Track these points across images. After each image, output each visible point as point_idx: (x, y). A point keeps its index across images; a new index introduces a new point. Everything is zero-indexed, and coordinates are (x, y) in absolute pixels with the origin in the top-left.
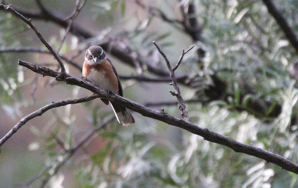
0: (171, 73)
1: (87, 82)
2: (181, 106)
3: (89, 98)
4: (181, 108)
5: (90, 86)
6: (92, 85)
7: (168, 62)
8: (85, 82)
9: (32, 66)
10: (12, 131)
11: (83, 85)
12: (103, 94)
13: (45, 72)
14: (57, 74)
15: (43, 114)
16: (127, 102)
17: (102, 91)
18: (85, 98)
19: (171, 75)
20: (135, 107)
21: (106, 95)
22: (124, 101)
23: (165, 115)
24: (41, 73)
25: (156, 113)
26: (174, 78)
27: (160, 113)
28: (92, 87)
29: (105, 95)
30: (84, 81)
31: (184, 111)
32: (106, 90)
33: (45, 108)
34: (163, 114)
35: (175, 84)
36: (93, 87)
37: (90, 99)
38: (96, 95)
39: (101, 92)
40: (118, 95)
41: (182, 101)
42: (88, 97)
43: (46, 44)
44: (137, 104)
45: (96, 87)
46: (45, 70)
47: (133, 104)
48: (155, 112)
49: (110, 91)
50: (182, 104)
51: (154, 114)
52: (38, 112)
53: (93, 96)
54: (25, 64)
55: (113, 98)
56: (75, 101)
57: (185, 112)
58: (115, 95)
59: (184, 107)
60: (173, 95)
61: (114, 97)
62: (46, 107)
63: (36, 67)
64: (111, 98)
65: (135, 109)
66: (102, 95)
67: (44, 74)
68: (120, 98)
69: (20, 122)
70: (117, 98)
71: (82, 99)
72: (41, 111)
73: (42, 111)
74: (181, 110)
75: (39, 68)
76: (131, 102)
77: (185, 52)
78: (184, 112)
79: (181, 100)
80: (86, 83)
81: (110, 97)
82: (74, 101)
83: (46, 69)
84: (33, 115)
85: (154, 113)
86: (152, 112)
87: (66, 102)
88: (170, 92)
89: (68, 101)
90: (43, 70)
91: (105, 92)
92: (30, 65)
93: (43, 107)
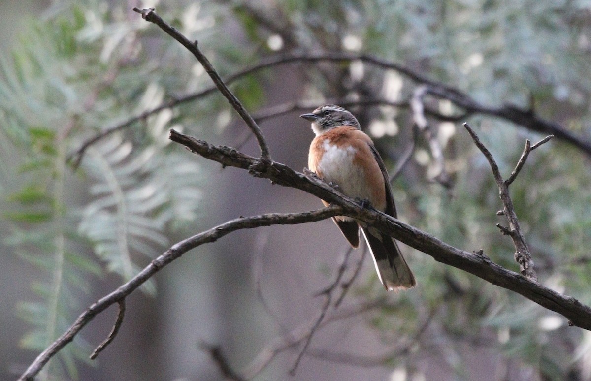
0: (500, 189)
1: (315, 179)
2: (522, 254)
3: (321, 213)
4: (520, 260)
5: (322, 188)
6: (326, 186)
7: (496, 166)
8: (313, 179)
9: (198, 143)
10: (152, 267)
11: (308, 185)
12: (350, 205)
13: (227, 156)
14: (252, 161)
15: (218, 240)
16: (402, 226)
17: (349, 201)
18: (312, 213)
19: (500, 192)
20: (419, 240)
21: (357, 209)
22: (396, 224)
23: (484, 262)
24: (217, 159)
25: (466, 256)
26: (507, 200)
27: (474, 256)
28: (327, 190)
29: (355, 209)
30: (310, 177)
31: (527, 264)
32: (357, 199)
33: (225, 226)
34: (481, 260)
35: (509, 211)
36: (330, 191)
37: (324, 215)
38: (335, 207)
39: (346, 203)
40: (383, 213)
41: (524, 247)
42: (318, 212)
43: (230, 95)
44: (424, 234)
45: (334, 192)
46: (226, 152)
47: (415, 233)
48: (462, 253)
49: (365, 202)
50: (524, 251)
51: (461, 257)
52: (209, 234)
53: (328, 209)
54: (185, 139)
55: (373, 216)
56: (289, 218)
57: (529, 266)
58: (376, 211)
59: (528, 257)
60: (504, 234)
61: (373, 213)
62: (227, 225)
63: (206, 146)
64: (369, 217)
65: (420, 244)
66: (349, 208)
67: (224, 162)
68: (387, 218)
69: (169, 251)
70: (380, 217)
71: (305, 215)
72: (215, 232)
73: (217, 231)
74: (521, 263)
75: (214, 148)
76: (411, 228)
77: (531, 147)
78: (527, 267)
79: (521, 243)
80: (315, 181)
81: (365, 214)
82: (286, 218)
83: (229, 150)
84: (197, 239)
85: (460, 255)
86: (455, 252)
87: (270, 219)
88: (498, 226)
89: (274, 216)
90: (223, 151)
91: (355, 203)
92: (195, 142)
93: (221, 225)
